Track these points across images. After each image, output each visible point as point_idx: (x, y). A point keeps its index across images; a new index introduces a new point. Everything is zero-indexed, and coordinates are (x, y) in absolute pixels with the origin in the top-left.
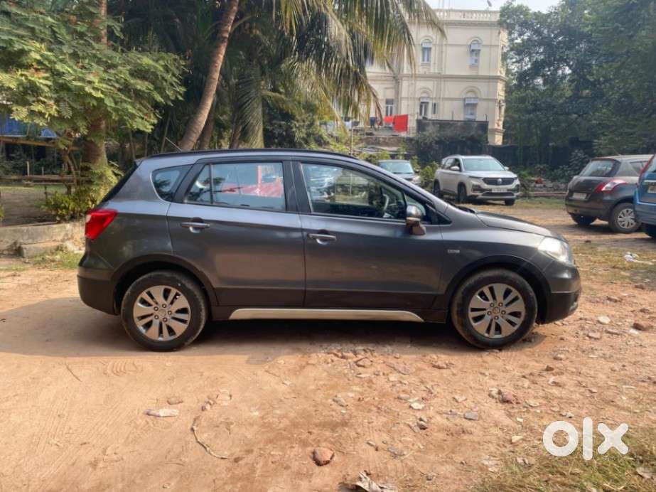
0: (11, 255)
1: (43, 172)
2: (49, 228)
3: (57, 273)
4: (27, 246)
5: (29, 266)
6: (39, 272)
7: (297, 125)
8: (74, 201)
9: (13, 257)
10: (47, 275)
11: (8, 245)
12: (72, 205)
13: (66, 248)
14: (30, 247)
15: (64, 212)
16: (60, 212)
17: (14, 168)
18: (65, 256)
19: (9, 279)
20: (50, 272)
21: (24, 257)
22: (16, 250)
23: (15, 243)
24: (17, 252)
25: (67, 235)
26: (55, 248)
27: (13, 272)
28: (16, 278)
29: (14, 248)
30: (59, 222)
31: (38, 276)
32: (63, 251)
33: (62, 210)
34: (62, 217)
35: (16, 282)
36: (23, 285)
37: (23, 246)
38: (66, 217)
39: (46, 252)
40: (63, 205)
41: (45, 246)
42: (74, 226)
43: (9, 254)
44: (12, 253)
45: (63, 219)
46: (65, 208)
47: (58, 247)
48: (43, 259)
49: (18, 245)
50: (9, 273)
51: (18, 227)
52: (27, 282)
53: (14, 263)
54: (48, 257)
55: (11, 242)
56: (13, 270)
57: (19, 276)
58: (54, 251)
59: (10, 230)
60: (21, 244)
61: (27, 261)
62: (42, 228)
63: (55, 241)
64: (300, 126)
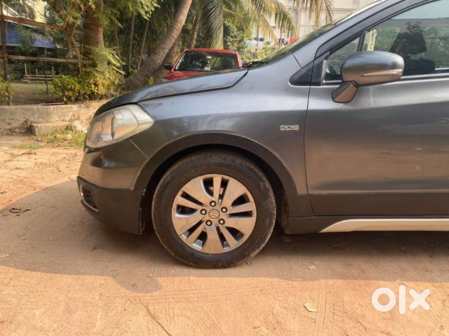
0: (23, 133)
1: (37, 73)
2: (58, 108)
3: (73, 152)
4: (39, 125)
5: (42, 144)
6: (54, 150)
7: (231, 40)
8: (79, 84)
9: (25, 136)
10: (63, 154)
11: (20, 123)
12: (78, 87)
13: (75, 127)
14: (41, 127)
15: (70, 93)
16: (67, 93)
17: (14, 70)
18: (77, 135)
19: (25, 157)
20: (66, 151)
21: (35, 136)
22: (27, 128)
23: (26, 122)
24: (29, 130)
25: (74, 115)
26: (65, 127)
27: (28, 150)
28: (33, 156)
29: (26, 127)
30: (66, 103)
31: (54, 154)
32: (72, 130)
33: (68, 91)
34: (69, 98)
35: (33, 160)
36: (41, 164)
37: (35, 125)
38: (73, 99)
39: (56, 131)
40: (69, 87)
41: (55, 125)
42: (80, 107)
43: (21, 132)
44: (23, 131)
45: (69, 100)
46: (71, 89)
47: (68, 127)
48: (55, 137)
49: (29, 124)
50: (23, 151)
51: (28, 106)
52: (45, 161)
53: (27, 141)
54: (59, 135)
55: (22, 120)
56: (28, 148)
57: (35, 154)
58: (64, 130)
59: (21, 108)
60: (32, 122)
61: (39, 139)
62: (51, 108)
63: (63, 120)
64: (233, 41)
